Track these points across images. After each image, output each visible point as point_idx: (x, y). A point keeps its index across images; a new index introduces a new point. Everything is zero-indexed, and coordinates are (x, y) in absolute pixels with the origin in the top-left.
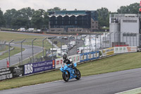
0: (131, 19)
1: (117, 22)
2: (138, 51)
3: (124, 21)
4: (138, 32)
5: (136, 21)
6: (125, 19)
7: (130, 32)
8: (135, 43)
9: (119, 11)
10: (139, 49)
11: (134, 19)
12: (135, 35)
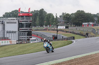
0: (12, 21)
1: (2, 23)
2: (17, 44)
3: (7, 23)
4: (17, 30)
5: (16, 23)
6: (8, 21)
7: (12, 30)
8: (15, 38)
9: (4, 16)
10: (18, 42)
11: (14, 21)
12: (15, 32)
